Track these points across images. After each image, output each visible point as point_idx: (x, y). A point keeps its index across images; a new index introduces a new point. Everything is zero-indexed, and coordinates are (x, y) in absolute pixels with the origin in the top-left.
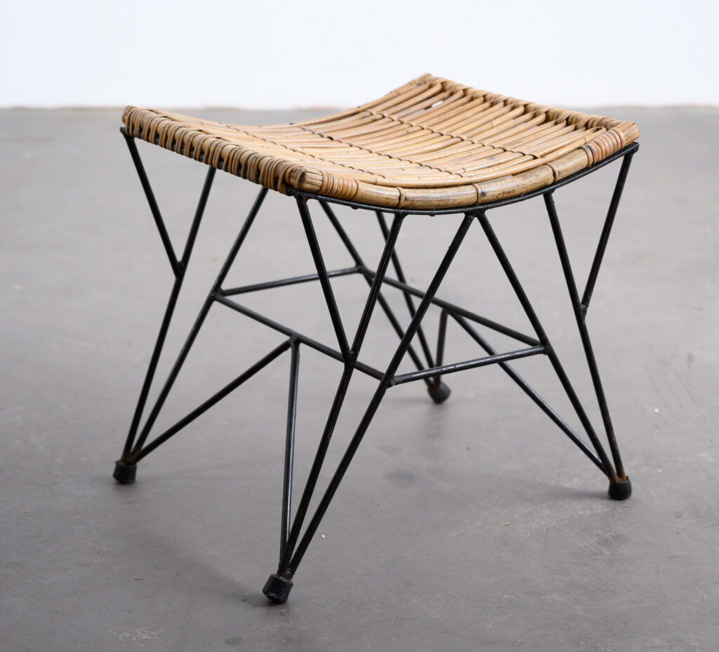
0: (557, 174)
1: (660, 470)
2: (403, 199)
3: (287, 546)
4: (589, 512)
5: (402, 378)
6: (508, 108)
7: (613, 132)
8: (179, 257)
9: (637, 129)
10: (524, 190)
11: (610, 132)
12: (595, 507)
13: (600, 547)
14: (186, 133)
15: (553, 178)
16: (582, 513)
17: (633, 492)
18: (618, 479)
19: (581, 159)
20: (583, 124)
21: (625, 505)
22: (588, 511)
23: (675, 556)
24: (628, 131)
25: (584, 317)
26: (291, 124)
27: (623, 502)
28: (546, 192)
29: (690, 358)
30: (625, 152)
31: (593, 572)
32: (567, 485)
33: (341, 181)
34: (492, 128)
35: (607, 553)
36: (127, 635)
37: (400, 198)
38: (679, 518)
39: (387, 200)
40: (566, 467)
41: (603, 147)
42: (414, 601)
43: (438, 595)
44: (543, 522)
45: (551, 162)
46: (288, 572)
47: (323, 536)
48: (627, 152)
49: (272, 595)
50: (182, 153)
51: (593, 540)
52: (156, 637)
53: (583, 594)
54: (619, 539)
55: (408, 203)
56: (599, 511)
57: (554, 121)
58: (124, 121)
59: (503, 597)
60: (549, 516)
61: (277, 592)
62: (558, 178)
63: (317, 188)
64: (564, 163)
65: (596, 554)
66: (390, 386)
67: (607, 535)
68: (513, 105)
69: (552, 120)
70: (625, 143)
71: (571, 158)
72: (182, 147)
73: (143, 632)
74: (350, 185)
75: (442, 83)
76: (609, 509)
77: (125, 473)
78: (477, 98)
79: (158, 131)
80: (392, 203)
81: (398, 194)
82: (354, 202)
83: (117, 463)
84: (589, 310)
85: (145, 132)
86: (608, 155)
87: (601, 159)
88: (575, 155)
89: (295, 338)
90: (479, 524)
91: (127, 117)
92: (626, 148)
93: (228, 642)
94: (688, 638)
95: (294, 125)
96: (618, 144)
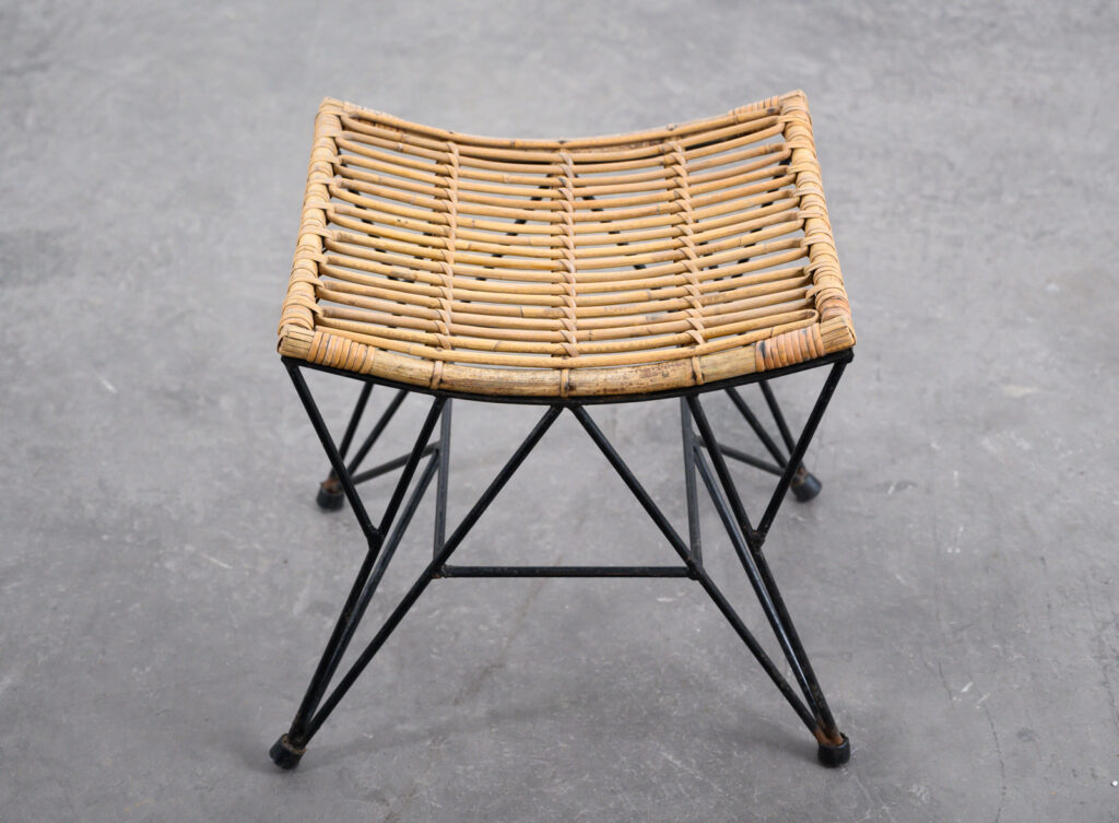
0: (700, 377)
2: (437, 380)
5: (456, 571)
10: (641, 390)
15: (694, 380)
19: (744, 363)
24: (832, 335)
28: (689, 394)
37: (432, 380)
41: (784, 354)
45: (698, 356)
55: (445, 386)
62: (701, 381)
63: (301, 357)
64: (714, 363)
70: (824, 352)
71: (729, 358)
80: (419, 383)
81: (430, 374)
86: (794, 363)
87: (780, 366)
88: (738, 354)
92: (830, 356)
95: (565, 145)
96: (809, 351)
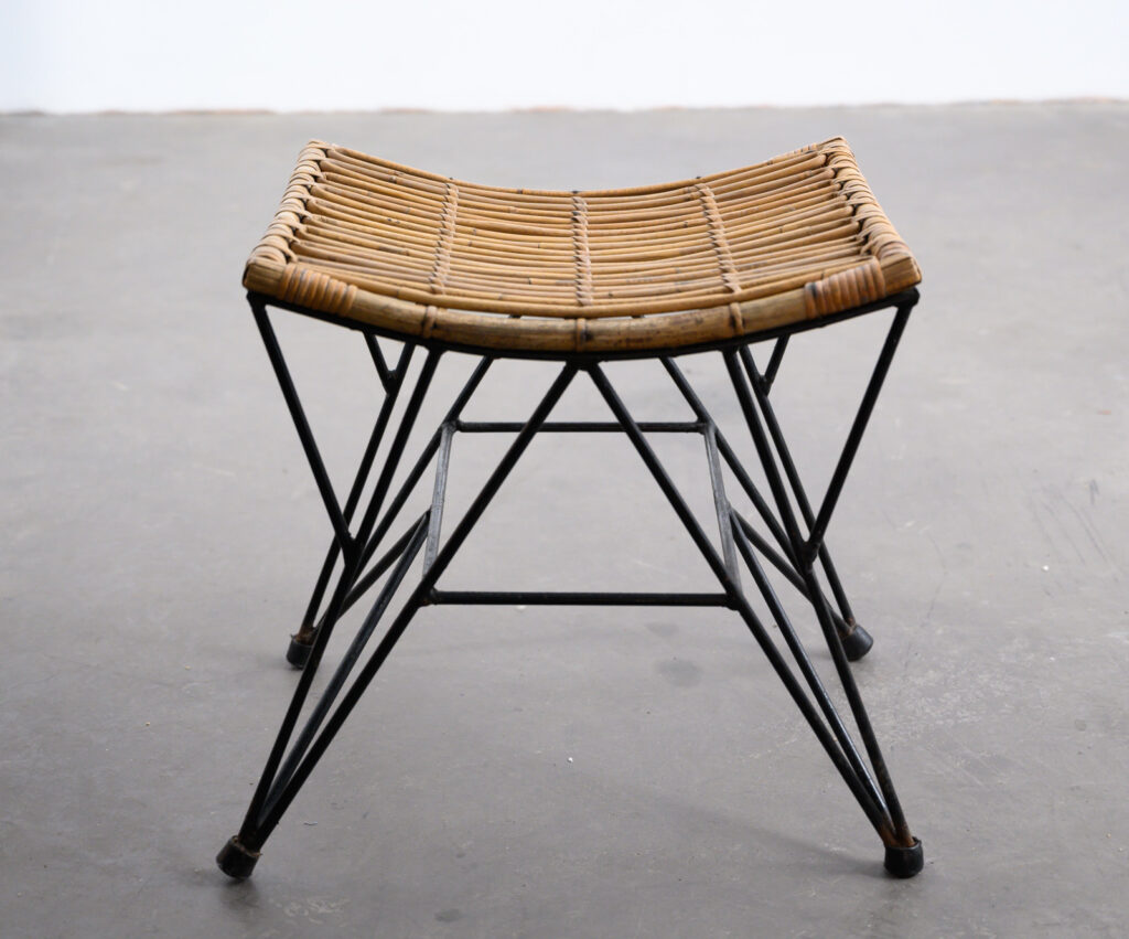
0: (739, 322)
1: (1052, 659)
2: (430, 325)
7: (868, 266)
11: (863, 269)
13: (968, 774)
15: (731, 329)
16: (941, 723)
22: (948, 721)
23: (1078, 788)
29: (1093, 487)
31: (958, 812)
32: (920, 682)
35: (979, 782)
36: (296, 907)
37: (424, 323)
38: (1082, 730)
40: (917, 654)
42: (704, 855)
45: (738, 302)
47: (571, 759)
51: (958, 764)
52: (337, 910)
54: (997, 762)
55: (439, 333)
56: (966, 720)
60: (894, 728)
62: (743, 331)
65: (965, 786)
67: (978, 757)
73: (318, 903)
80: (408, 328)
81: (422, 317)
87: (834, 309)
93: (440, 918)
94: (1099, 911)
95: (579, 194)
96: (868, 288)
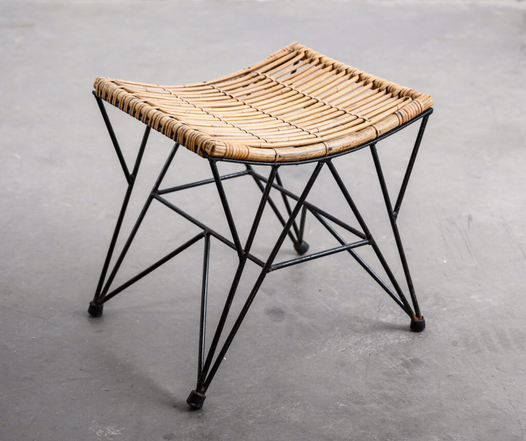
0: (379, 132)
1: (445, 309)
2: (278, 156)
3: (202, 372)
4: (397, 341)
5: (276, 266)
6: (348, 76)
7: (415, 101)
8: (131, 172)
9: (432, 100)
10: (356, 144)
11: (414, 103)
12: (401, 337)
13: (403, 368)
14: (137, 103)
15: (376, 135)
17: (426, 326)
18: (416, 319)
19: (395, 122)
20: (397, 93)
21: (421, 336)
23: (451, 375)
24: (426, 101)
25: (396, 220)
26: (205, 82)
27: (419, 333)
28: (371, 144)
29: (470, 218)
30: (424, 115)
31: (397, 387)
32: (384, 320)
33: (238, 149)
34: (337, 92)
35: (408, 372)
36: (101, 432)
37: (276, 156)
38: (455, 346)
39: (267, 158)
40: (383, 306)
41: (410, 113)
42: (283, 408)
43: (298, 404)
44: (367, 349)
45: (374, 124)
46: (203, 389)
48: (425, 114)
49: (193, 404)
50: (134, 116)
51: (399, 363)
52: (120, 433)
53: (390, 403)
54: (416, 362)
55: (281, 159)
56: (403, 340)
57: (378, 89)
58: (95, 87)
59: (340, 406)
60: (371, 344)
61: (195, 402)
62: (379, 134)
63: (222, 155)
64: (383, 125)
65: (401, 374)
66: (269, 272)
67: (408, 359)
68: (351, 74)
69: (377, 88)
70: (424, 109)
71: (388, 121)
72: (134, 112)
73: (112, 430)
74: (244, 150)
75: (305, 52)
76: (410, 339)
77: (95, 310)
78: (328, 66)
79: (118, 98)
80: (270, 159)
81: (275, 154)
82: (246, 161)
83: (90, 303)
84: (398, 215)
85: (109, 98)
86: (412, 118)
87: (407, 120)
88: (391, 119)
89: (207, 232)
90: (325, 350)
91: (97, 85)
92: (425, 112)
93: (165, 438)
94: (456, 437)
95: (206, 83)
96: (419, 110)
